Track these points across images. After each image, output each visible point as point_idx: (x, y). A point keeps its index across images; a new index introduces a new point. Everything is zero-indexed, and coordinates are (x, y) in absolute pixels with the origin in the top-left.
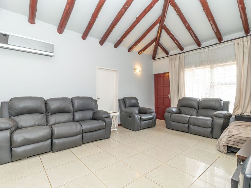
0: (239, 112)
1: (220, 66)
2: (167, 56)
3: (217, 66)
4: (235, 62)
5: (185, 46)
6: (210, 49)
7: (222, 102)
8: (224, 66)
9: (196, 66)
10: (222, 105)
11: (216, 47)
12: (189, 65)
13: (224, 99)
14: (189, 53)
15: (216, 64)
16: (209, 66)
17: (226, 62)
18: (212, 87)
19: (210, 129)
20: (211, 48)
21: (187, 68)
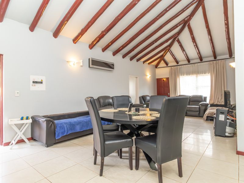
0: (212, 103)
1: (201, 75)
2: (167, 66)
4: (210, 74)
5: (180, 61)
7: (203, 97)
8: (204, 75)
9: (187, 75)
10: (203, 99)
11: (199, 64)
12: (183, 74)
13: (204, 95)
14: (182, 66)
15: (199, 74)
16: (195, 75)
18: (197, 88)
19: (198, 112)
20: (196, 65)
21: (181, 75)
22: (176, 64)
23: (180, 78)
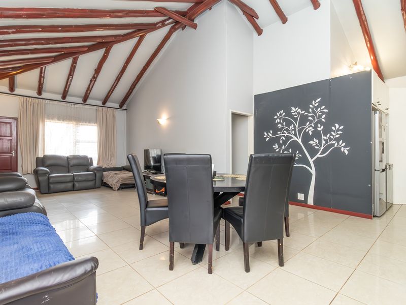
2: (10, 92)
3: (82, 125)
5: (45, 92)
6: (75, 106)
9: (59, 119)
10: (90, 161)
11: (81, 106)
12: (52, 117)
17: (89, 123)
20: (77, 106)
21: (49, 119)
22: (37, 96)
23: (45, 123)
